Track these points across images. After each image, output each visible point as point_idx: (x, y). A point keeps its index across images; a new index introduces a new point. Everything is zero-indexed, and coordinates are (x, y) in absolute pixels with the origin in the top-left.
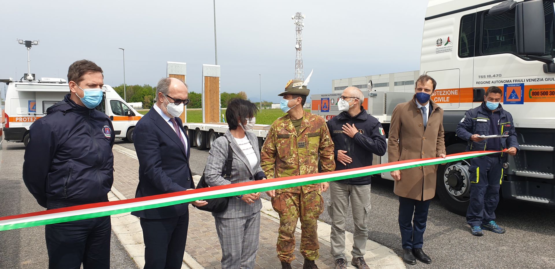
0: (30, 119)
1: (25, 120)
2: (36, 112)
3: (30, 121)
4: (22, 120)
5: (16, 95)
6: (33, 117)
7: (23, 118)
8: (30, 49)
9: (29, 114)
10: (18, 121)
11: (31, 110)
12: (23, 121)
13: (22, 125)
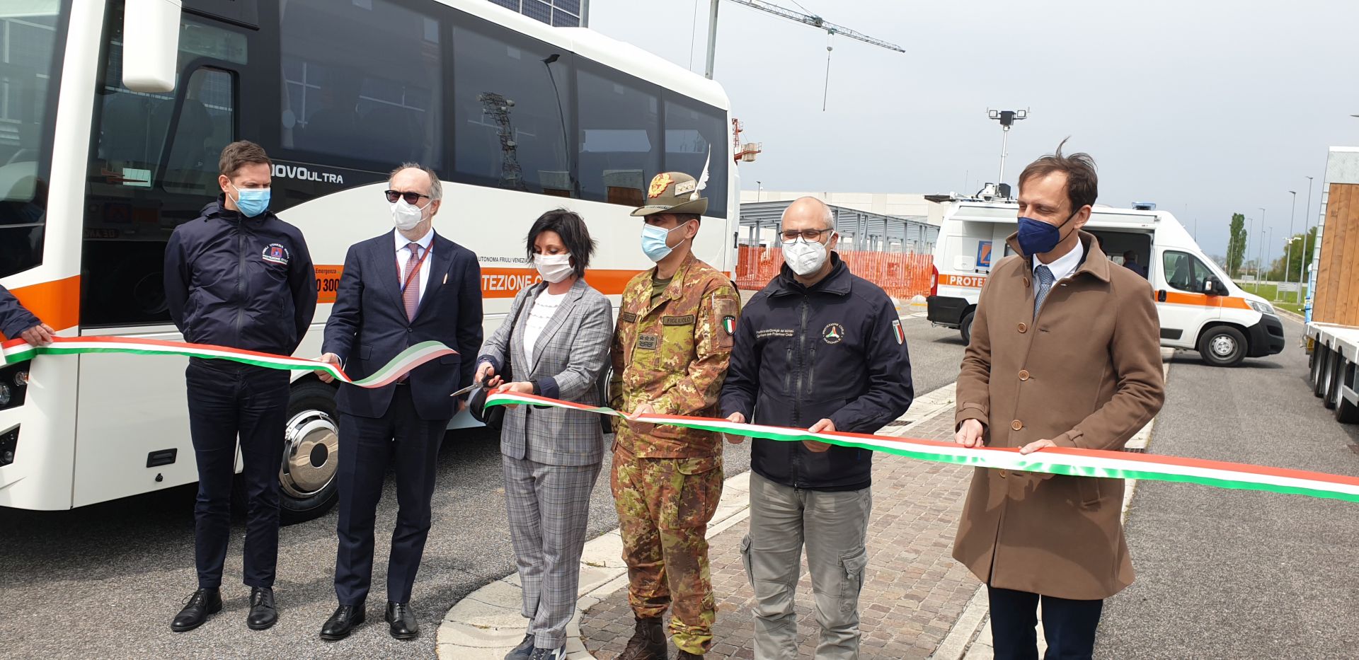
0: (977, 281)
1: (969, 282)
2: (988, 266)
3: (976, 285)
4: (962, 282)
5: (959, 228)
6: (984, 278)
7: (964, 277)
8: (1009, 128)
9: (977, 271)
10: (954, 283)
11: (982, 262)
12: (963, 285)
13: (962, 293)
